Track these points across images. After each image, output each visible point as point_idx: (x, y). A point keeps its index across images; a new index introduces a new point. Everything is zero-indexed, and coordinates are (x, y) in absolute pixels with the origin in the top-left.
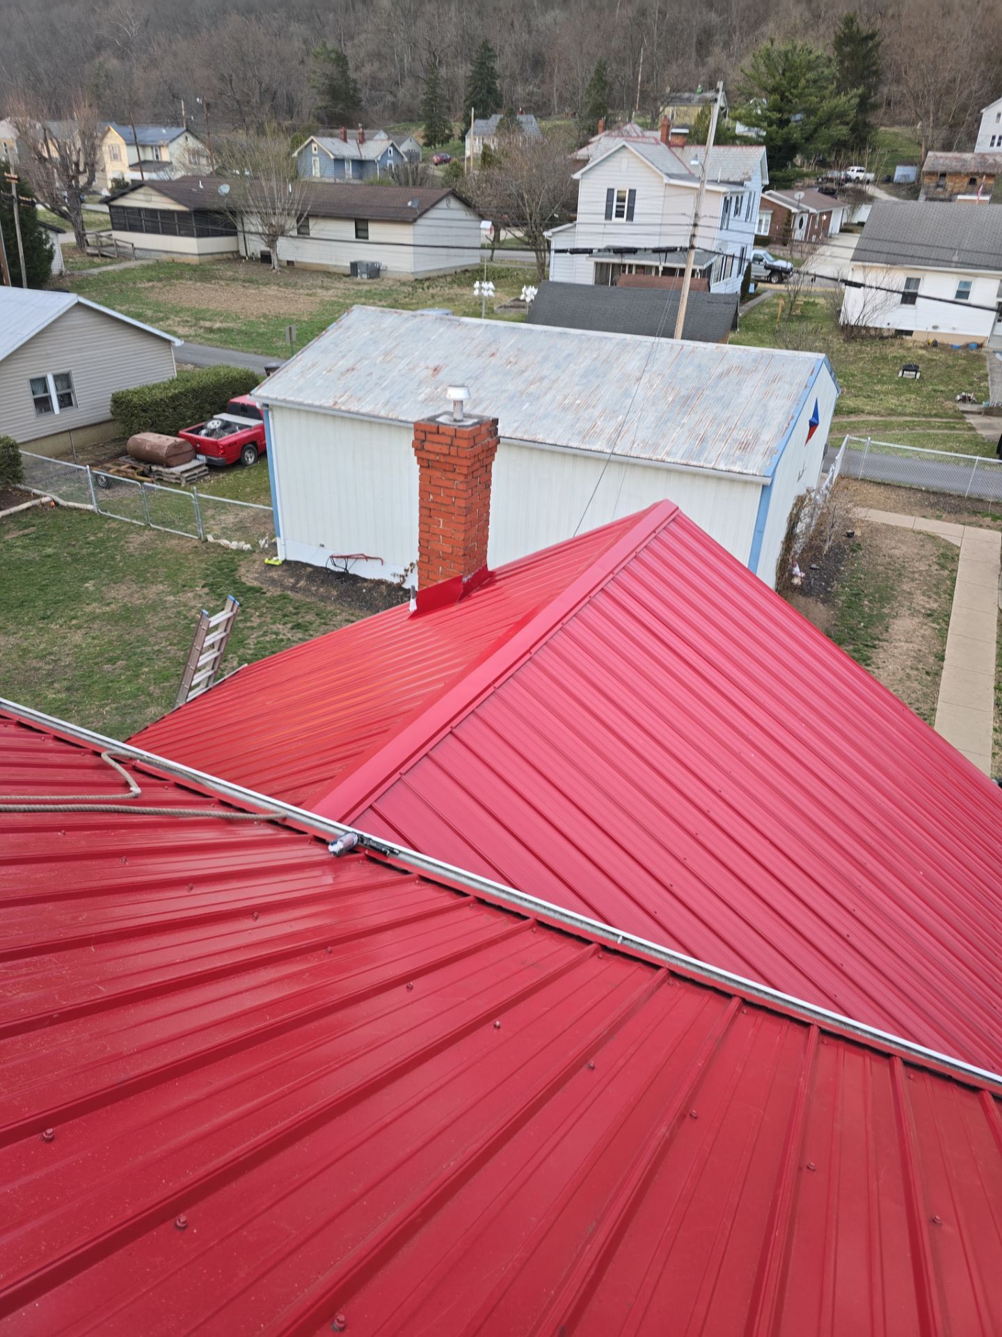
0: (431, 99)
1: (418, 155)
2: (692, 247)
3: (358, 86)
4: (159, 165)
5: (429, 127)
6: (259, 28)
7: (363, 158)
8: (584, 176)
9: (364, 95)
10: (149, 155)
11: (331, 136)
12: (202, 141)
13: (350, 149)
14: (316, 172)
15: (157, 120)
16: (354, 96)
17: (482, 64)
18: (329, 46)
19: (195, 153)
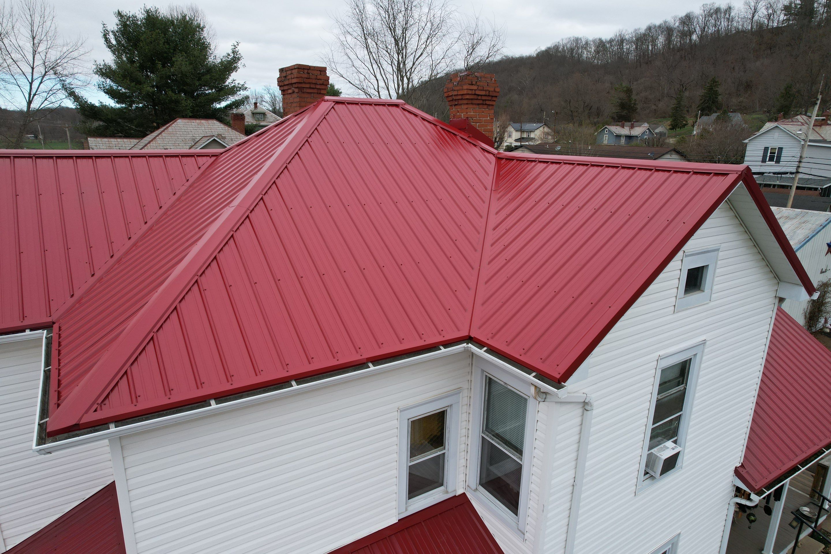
0: (677, 107)
1: (665, 134)
2: (797, 172)
3: (637, 102)
4: (529, 139)
5: (674, 120)
6: (589, 78)
7: (631, 135)
8: (750, 141)
9: (639, 107)
10: (525, 135)
11: (617, 125)
12: (551, 129)
13: (625, 131)
14: (605, 142)
15: (532, 120)
16: (634, 107)
17: (711, 89)
18: (624, 85)
19: (548, 134)
